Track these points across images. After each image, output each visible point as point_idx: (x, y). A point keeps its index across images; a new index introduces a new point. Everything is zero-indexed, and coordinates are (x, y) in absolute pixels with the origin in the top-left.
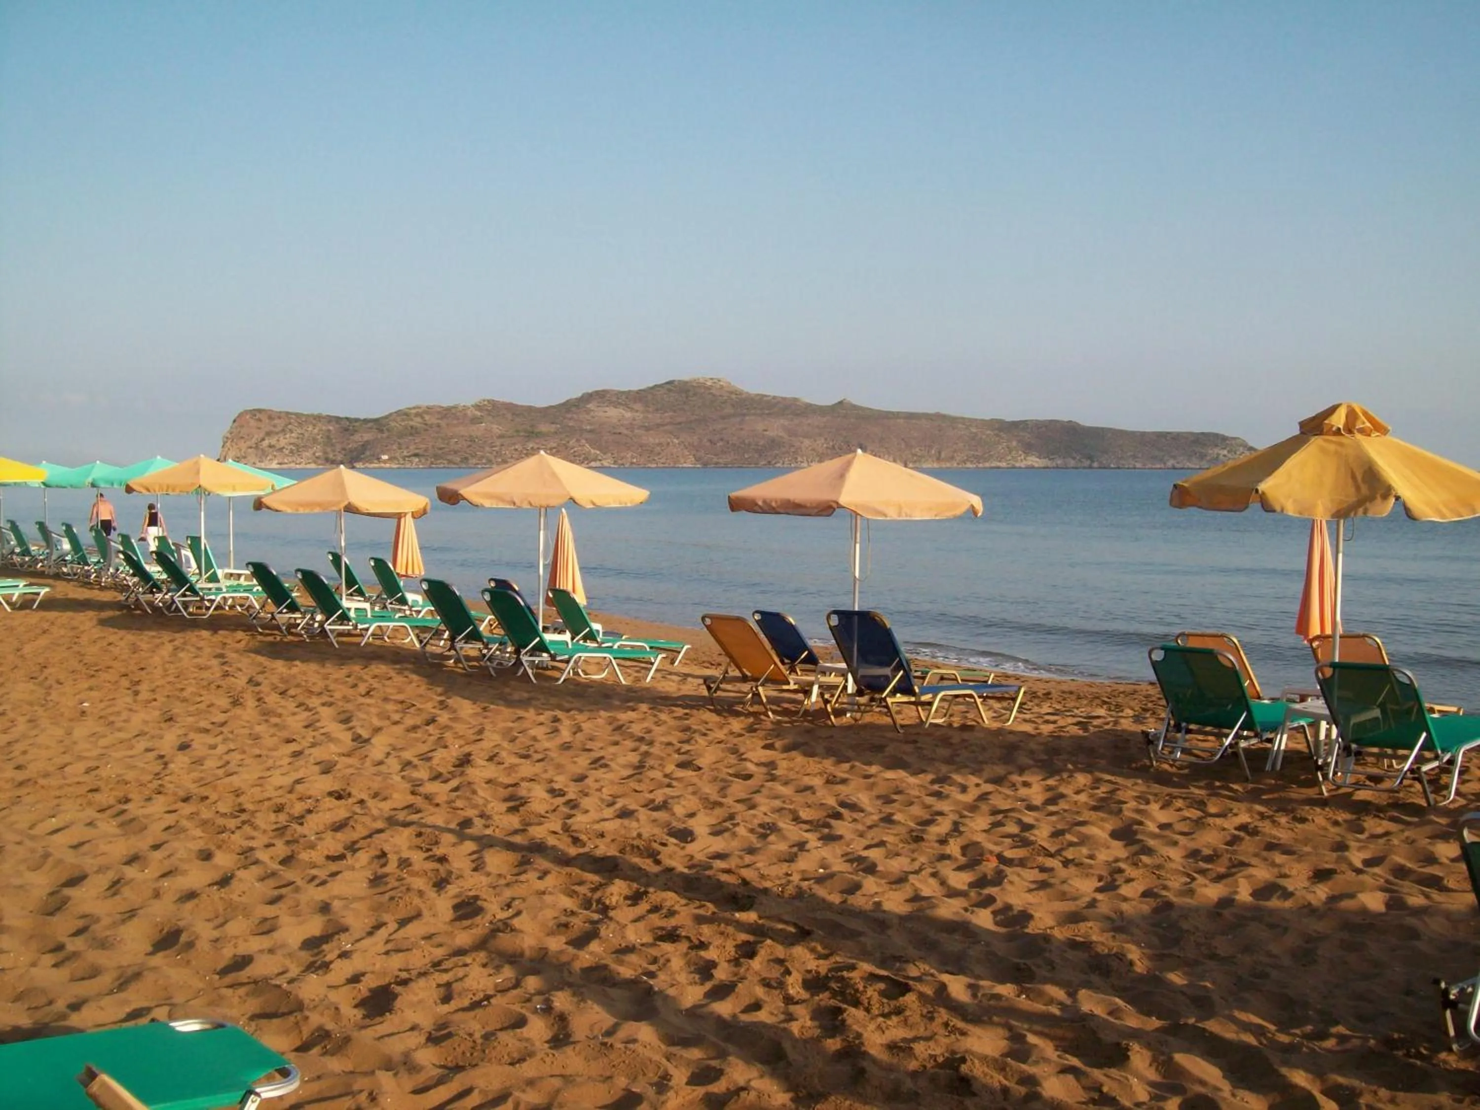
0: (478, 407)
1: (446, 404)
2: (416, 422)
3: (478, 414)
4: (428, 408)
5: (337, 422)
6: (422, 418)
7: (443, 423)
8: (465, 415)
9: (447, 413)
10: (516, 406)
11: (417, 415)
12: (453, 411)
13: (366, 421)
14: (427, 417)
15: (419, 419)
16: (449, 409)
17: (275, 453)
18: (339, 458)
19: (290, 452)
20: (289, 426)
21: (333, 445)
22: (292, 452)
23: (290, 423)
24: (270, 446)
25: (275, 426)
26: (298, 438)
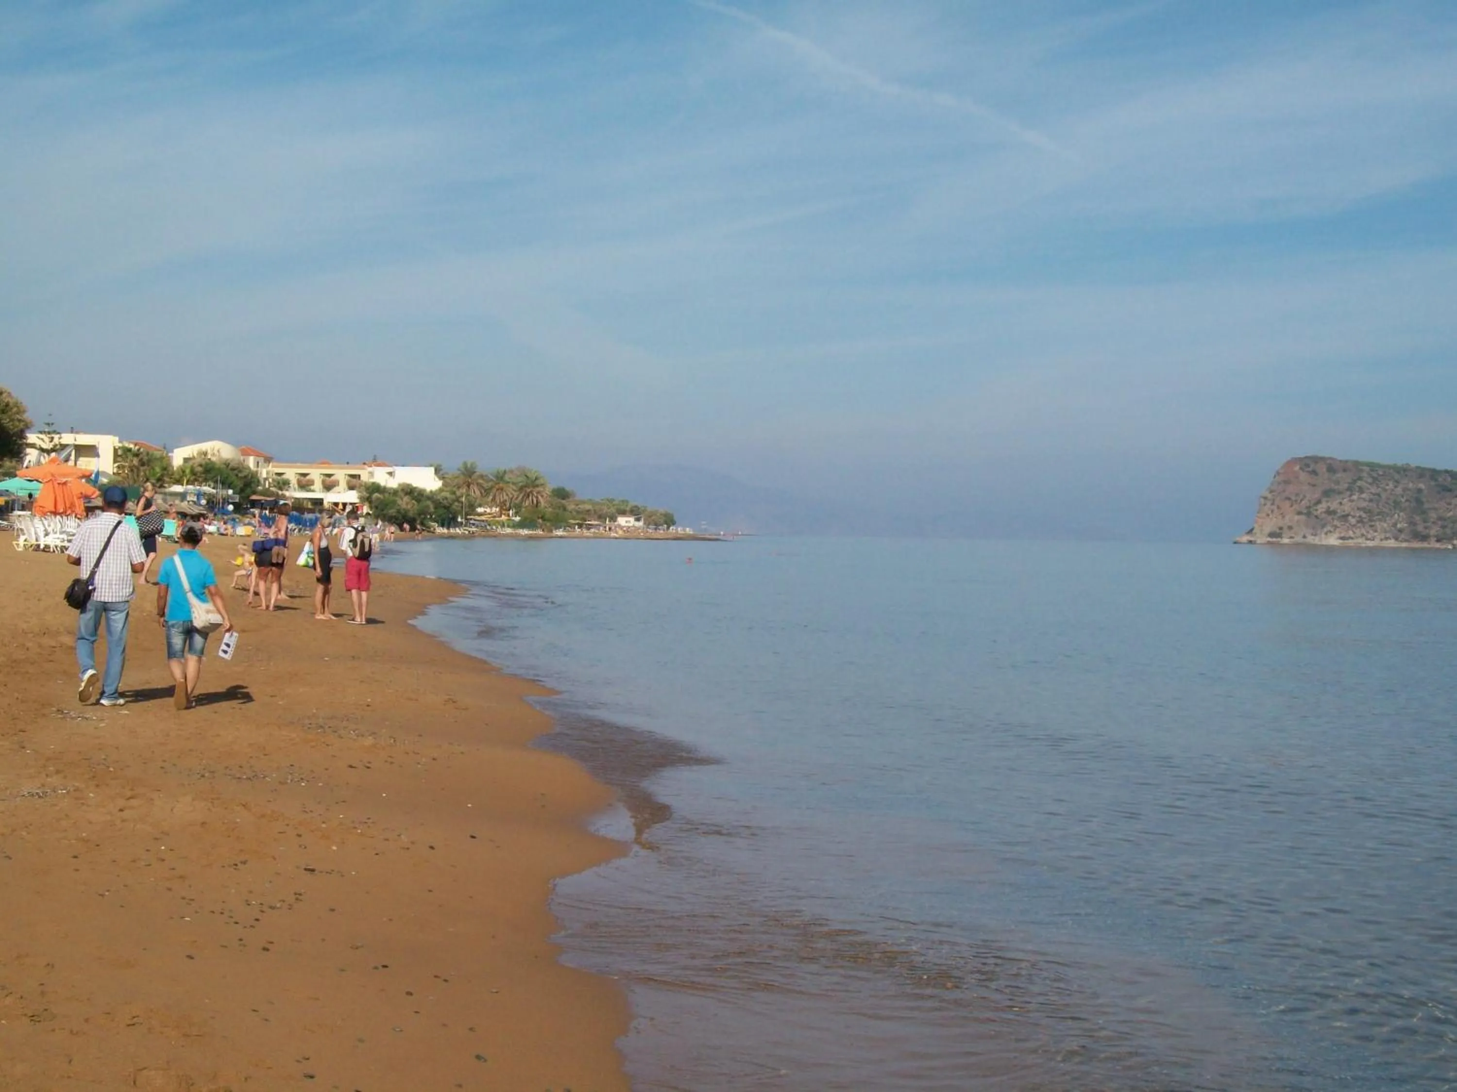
17: (1336, 523)
18: (1433, 532)
19: (1358, 522)
20: (1359, 483)
21: (1424, 512)
22: (1361, 521)
23: (1360, 479)
24: (1329, 512)
25: (1338, 483)
26: (1371, 501)
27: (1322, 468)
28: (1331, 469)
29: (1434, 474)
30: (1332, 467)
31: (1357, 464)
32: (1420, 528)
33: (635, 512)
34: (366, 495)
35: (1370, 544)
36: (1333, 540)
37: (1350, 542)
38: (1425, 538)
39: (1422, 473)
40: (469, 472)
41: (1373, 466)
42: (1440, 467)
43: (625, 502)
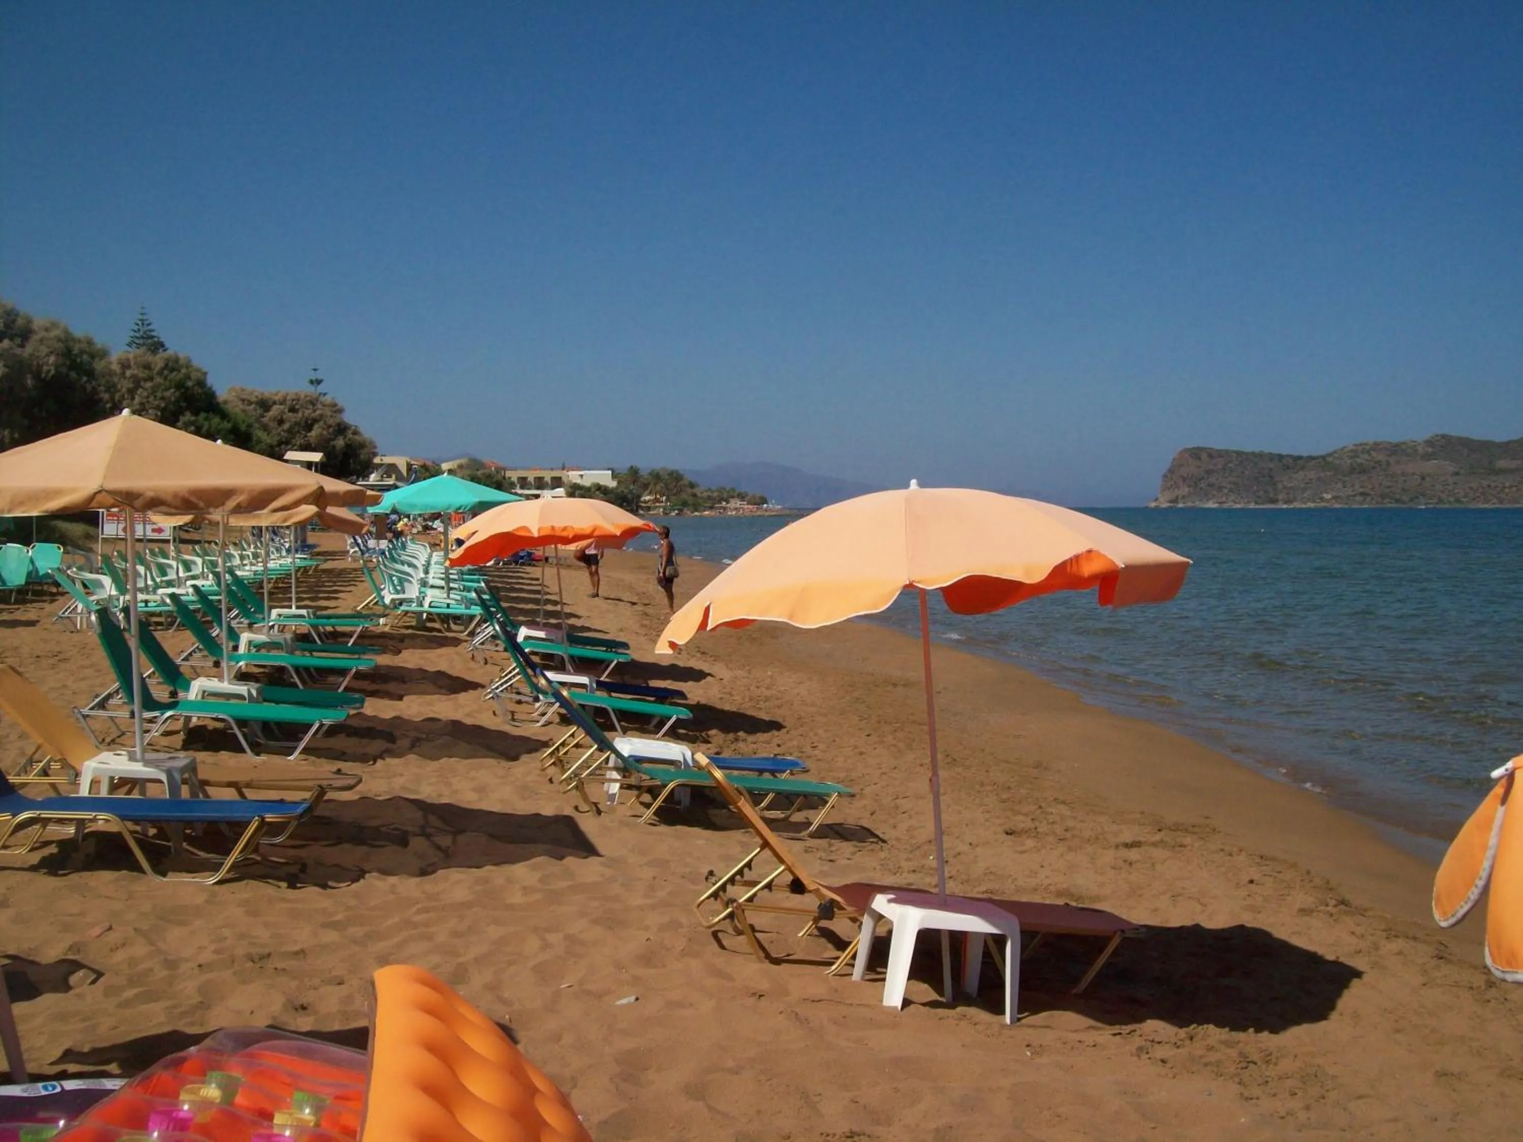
0: (1429, 443)
1: (1395, 440)
2: (1362, 459)
3: (1430, 450)
4: (1376, 444)
5: (1280, 460)
6: (1370, 455)
7: (1392, 460)
8: (1416, 451)
9: (1396, 449)
10: (1472, 440)
11: (1363, 452)
12: (1403, 447)
13: (1311, 458)
14: (1374, 454)
15: (1366, 456)
16: (1397, 445)
17: (1215, 492)
18: (1280, 497)
19: (1229, 491)
20: (1230, 465)
21: (1275, 484)
22: (1231, 490)
23: (1230, 462)
24: (1211, 485)
25: (1215, 465)
26: (1237, 477)
27: (1204, 456)
28: (1210, 456)
29: (1281, 457)
30: (1212, 454)
31: (1227, 452)
32: (1271, 495)
33: (742, 497)
34: (570, 490)
35: (1238, 506)
36: (1211, 505)
37: (1225, 506)
38: (1274, 501)
39: (1272, 457)
40: (634, 472)
41: (1239, 453)
42: (1284, 452)
43: (733, 490)
